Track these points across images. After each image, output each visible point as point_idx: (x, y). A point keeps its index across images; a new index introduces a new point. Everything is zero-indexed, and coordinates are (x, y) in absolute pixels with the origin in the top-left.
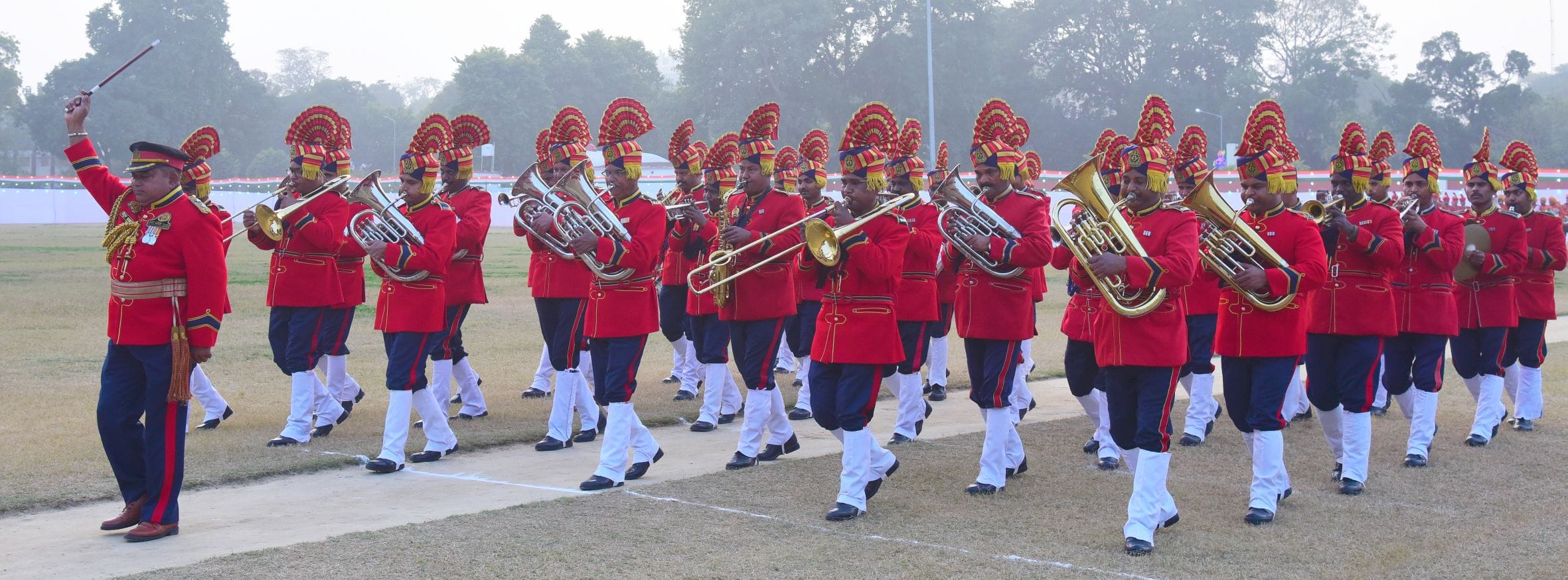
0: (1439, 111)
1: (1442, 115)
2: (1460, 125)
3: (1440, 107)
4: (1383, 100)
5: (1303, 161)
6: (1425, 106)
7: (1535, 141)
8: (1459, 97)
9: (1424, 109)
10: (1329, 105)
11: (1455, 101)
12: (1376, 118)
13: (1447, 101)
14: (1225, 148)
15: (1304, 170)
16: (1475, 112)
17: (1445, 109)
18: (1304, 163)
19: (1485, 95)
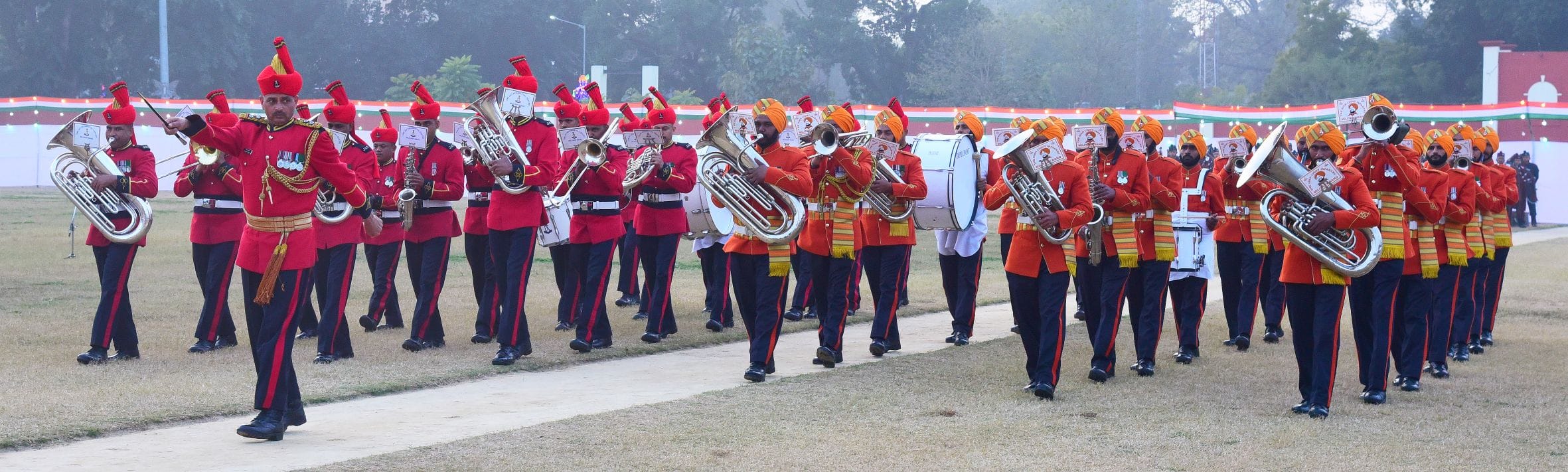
0: (867, 26)
1: (870, 32)
2: (893, 47)
3: (868, 22)
4: (797, 11)
5: (694, 92)
6: (850, 20)
7: (984, 70)
8: (892, 9)
9: (848, 23)
10: (728, 16)
11: (886, 14)
12: (789, 35)
13: (878, 14)
14: (589, 72)
15: (695, 105)
16: (912, 29)
17: (874, 25)
18: (695, 95)
19: (923, 7)
